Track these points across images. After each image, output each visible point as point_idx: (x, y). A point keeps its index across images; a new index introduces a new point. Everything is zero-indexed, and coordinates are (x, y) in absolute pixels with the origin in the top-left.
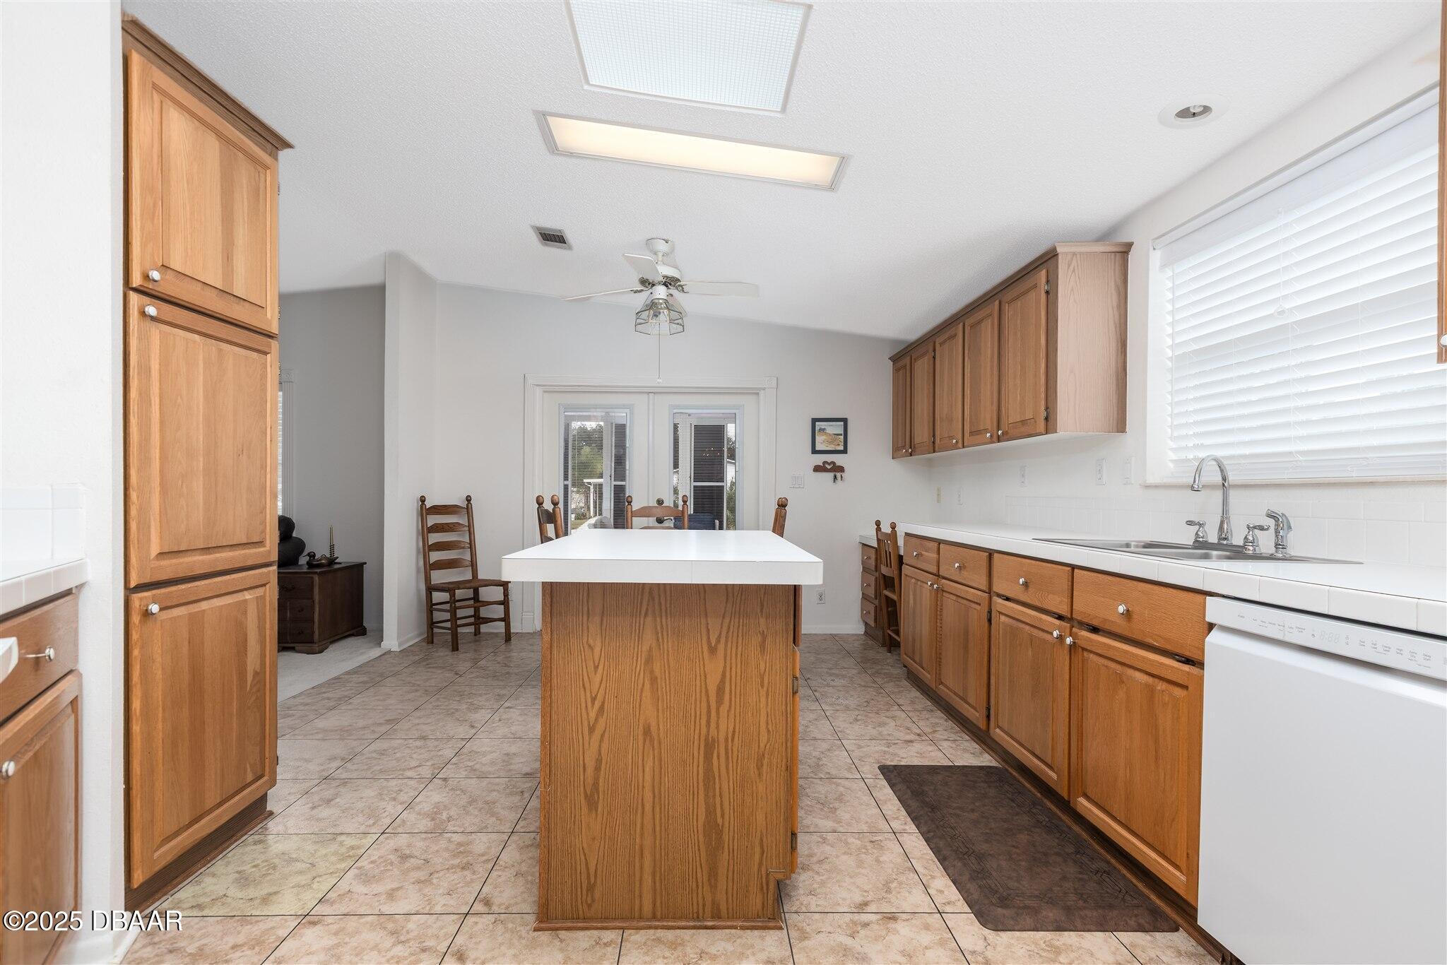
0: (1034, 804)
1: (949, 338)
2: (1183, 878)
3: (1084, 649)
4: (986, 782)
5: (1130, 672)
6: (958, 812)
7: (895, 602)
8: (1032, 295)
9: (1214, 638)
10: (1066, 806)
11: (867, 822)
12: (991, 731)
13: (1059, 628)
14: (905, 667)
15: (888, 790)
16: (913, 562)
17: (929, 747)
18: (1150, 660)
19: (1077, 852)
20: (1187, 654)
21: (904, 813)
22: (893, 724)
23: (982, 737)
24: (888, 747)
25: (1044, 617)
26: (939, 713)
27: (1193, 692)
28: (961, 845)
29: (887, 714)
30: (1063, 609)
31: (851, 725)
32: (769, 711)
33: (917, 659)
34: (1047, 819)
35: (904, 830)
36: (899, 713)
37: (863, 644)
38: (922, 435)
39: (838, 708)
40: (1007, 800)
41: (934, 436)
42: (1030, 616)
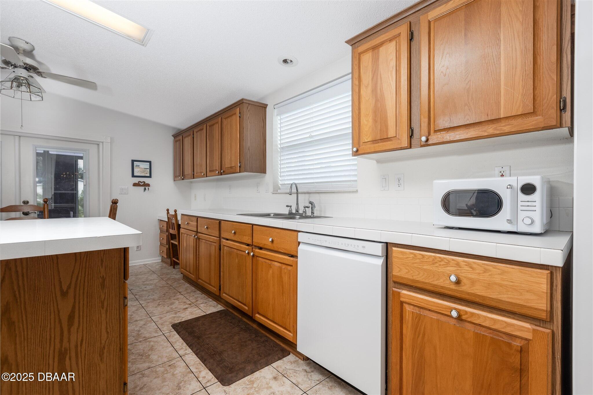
0: (239, 321)
1: (200, 130)
2: (292, 335)
3: (257, 256)
4: (220, 318)
5: (274, 263)
6: (210, 336)
7: (176, 245)
8: (234, 117)
9: (301, 247)
10: (251, 319)
11: (167, 356)
12: (221, 295)
13: (248, 249)
14: (182, 274)
15: (177, 336)
16: (186, 227)
17: (195, 309)
18: (280, 258)
19: (256, 337)
20: (292, 254)
21: (185, 344)
22: (177, 302)
23: (217, 298)
24: (176, 314)
25: (242, 245)
26: (198, 292)
27: (294, 266)
28: (212, 351)
29: (174, 298)
30: (249, 242)
31: (156, 308)
32: (108, 321)
33: (188, 270)
34: (244, 326)
35: (185, 353)
36: (180, 296)
37: (161, 267)
38: (188, 170)
39: (149, 301)
40: (229, 323)
41: (193, 171)
42: (237, 246)
